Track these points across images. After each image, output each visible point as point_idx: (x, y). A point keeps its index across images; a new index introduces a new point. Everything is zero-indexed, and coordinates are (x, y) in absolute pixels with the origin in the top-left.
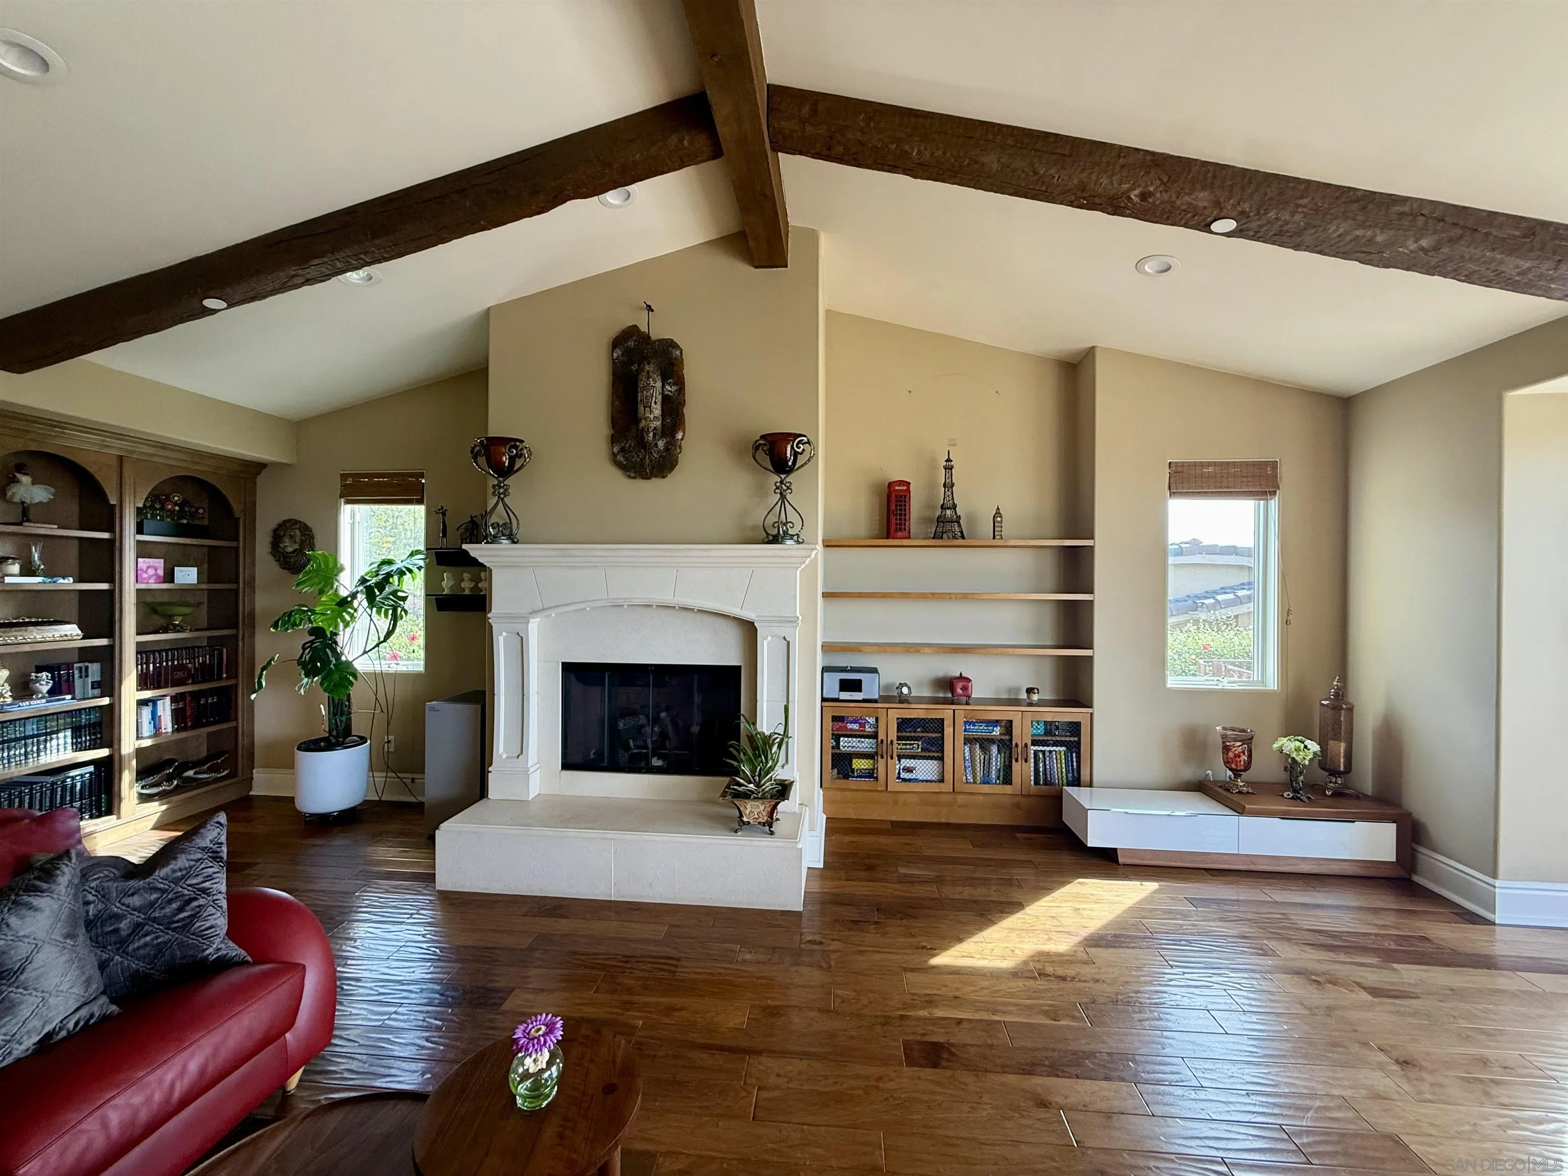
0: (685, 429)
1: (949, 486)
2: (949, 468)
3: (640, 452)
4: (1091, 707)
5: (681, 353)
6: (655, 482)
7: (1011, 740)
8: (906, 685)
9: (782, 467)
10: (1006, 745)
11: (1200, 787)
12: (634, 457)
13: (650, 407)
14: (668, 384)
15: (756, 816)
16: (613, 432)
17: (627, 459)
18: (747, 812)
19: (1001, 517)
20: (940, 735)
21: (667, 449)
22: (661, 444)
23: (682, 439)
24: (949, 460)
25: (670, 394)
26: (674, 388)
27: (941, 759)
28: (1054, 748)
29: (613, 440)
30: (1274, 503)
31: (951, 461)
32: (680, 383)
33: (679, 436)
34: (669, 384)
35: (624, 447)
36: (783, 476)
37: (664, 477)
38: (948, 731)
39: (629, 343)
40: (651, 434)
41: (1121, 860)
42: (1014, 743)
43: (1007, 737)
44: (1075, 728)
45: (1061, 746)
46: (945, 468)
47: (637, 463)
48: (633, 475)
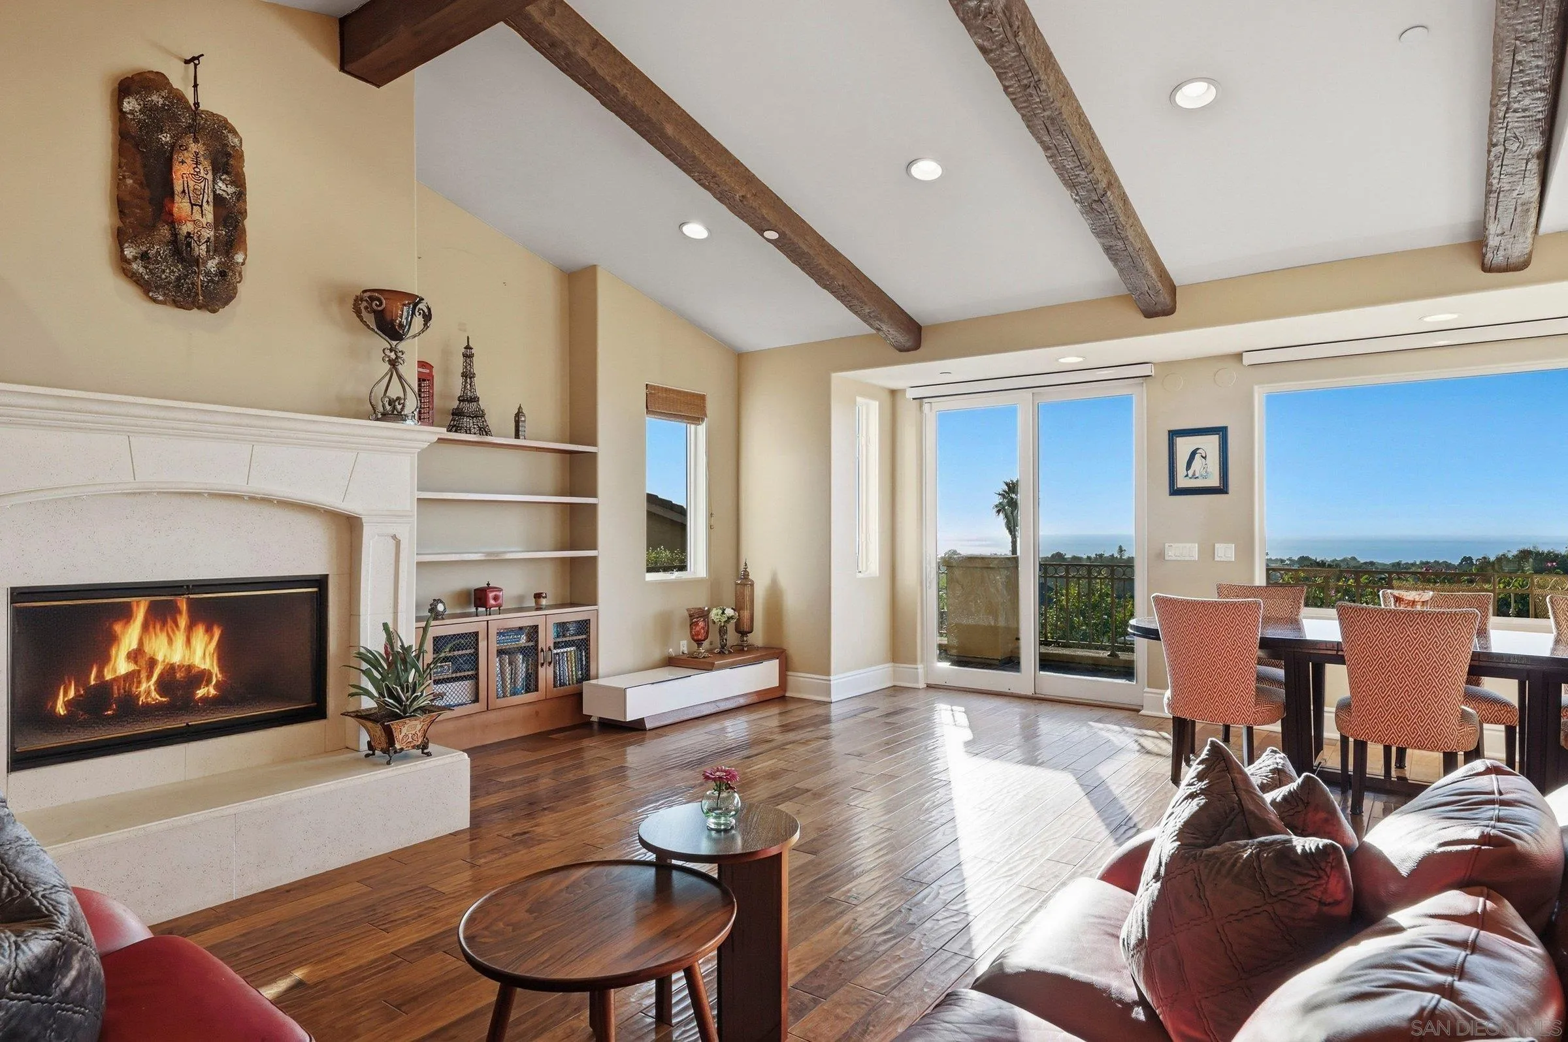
0: (246, 249)
1: (468, 375)
2: (468, 356)
3: (176, 266)
4: (595, 604)
5: (241, 143)
6: (197, 316)
7: (537, 645)
8: (439, 601)
9: (392, 330)
10: (532, 652)
11: (671, 662)
12: (164, 271)
13: (201, 206)
14: (221, 179)
15: (410, 740)
16: (119, 223)
17: (151, 272)
18: (401, 736)
19: (524, 416)
20: (472, 651)
21: (223, 274)
22: (212, 265)
23: (243, 264)
24: (468, 347)
25: (225, 195)
26: (231, 190)
27: (476, 677)
28: (565, 650)
29: (121, 237)
30: (702, 428)
31: (471, 349)
32: (239, 181)
33: (239, 258)
34: (223, 181)
35: (146, 252)
36: (394, 343)
37: (214, 311)
38: (482, 645)
39: (155, 98)
40: (204, 247)
41: (648, 726)
42: (540, 648)
43: (531, 644)
44: (584, 626)
45: (573, 646)
46: (465, 355)
47: (169, 283)
48: (161, 298)
